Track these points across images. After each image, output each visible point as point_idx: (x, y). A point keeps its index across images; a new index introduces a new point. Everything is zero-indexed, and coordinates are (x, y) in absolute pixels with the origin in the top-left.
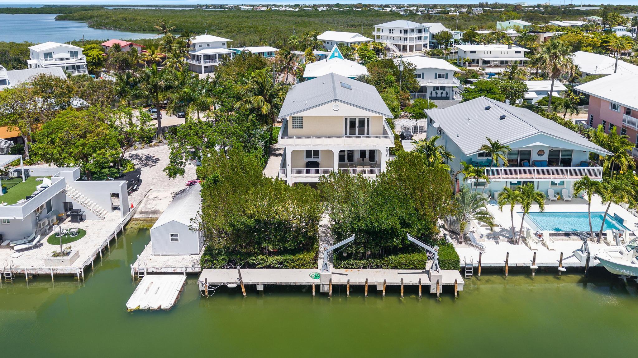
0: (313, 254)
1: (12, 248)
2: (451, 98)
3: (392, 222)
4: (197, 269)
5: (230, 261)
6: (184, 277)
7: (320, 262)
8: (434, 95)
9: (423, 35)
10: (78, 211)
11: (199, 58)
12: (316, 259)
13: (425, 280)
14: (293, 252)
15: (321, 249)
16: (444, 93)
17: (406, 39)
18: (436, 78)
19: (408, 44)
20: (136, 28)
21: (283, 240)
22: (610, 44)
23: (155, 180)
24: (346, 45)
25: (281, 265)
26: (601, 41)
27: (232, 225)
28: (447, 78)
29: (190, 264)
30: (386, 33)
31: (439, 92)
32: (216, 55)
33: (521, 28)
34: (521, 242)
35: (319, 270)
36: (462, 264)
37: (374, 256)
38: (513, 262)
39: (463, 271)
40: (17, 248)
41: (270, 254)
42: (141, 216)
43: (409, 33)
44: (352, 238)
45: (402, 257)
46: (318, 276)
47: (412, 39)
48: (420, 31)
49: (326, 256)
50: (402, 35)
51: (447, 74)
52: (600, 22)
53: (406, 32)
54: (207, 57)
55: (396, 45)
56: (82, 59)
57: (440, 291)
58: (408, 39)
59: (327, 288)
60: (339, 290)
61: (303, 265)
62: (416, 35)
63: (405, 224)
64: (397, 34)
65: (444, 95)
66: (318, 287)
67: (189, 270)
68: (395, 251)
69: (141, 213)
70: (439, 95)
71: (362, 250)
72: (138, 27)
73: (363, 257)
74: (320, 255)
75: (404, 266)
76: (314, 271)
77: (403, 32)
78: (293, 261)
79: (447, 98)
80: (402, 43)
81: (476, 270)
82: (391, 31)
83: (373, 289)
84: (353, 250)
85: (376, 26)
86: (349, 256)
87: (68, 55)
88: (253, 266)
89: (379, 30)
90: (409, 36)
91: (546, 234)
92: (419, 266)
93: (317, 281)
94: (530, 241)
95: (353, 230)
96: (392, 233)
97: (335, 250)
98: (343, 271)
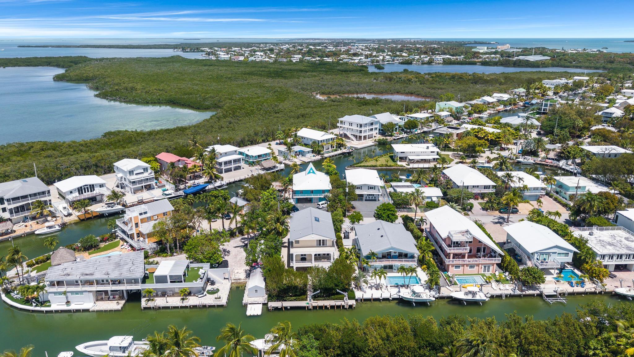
0: (306, 296)
1: (197, 296)
2: (377, 200)
3: (332, 285)
4: (266, 302)
5: (277, 299)
6: (261, 305)
7: (308, 299)
8: (368, 198)
9: (374, 127)
10: (213, 281)
11: (220, 164)
12: (307, 298)
13: (343, 303)
14: (299, 296)
15: (309, 293)
16: (374, 197)
17: (361, 132)
18: (368, 189)
19: (363, 135)
20: (140, 100)
21: (296, 292)
22: (501, 139)
23: (234, 264)
24: (317, 143)
25: (295, 300)
26: (495, 137)
27: (279, 288)
28: (375, 189)
29: (263, 301)
30: (347, 126)
31: (371, 197)
32: (231, 161)
33: (453, 110)
34: (380, 289)
35: (308, 301)
36: (357, 298)
37: (326, 296)
38: (374, 297)
39: (357, 300)
40: (199, 296)
41: (291, 296)
42: (234, 281)
43: (363, 127)
44: (319, 291)
45: (336, 296)
46: (308, 304)
47: (365, 131)
48: (372, 124)
49: (310, 297)
50: (359, 129)
51: (375, 187)
52: (524, 94)
53: (361, 126)
54: (226, 163)
55: (354, 135)
56: (151, 173)
57: (348, 307)
58: (363, 132)
59: (311, 307)
60: (315, 308)
61: (303, 300)
62: (368, 128)
63: (336, 285)
64: (354, 127)
65: (373, 198)
66: (308, 307)
67: (263, 302)
68: (334, 294)
69: (234, 280)
70: (371, 198)
71: (322, 294)
72: (141, 99)
73: (323, 296)
74: (308, 296)
75: (337, 299)
76: (306, 302)
77: (359, 126)
78: (299, 299)
79: (375, 200)
80: (358, 134)
81: (361, 300)
82: (351, 124)
83: (326, 307)
84: (319, 295)
85: (340, 119)
86: (318, 297)
87: (142, 171)
88: (285, 301)
89: (341, 122)
90: (363, 129)
91: (389, 286)
92: (342, 299)
93: (308, 305)
94: (383, 289)
95: (319, 288)
96: (332, 289)
97: (313, 295)
98: (316, 301)
